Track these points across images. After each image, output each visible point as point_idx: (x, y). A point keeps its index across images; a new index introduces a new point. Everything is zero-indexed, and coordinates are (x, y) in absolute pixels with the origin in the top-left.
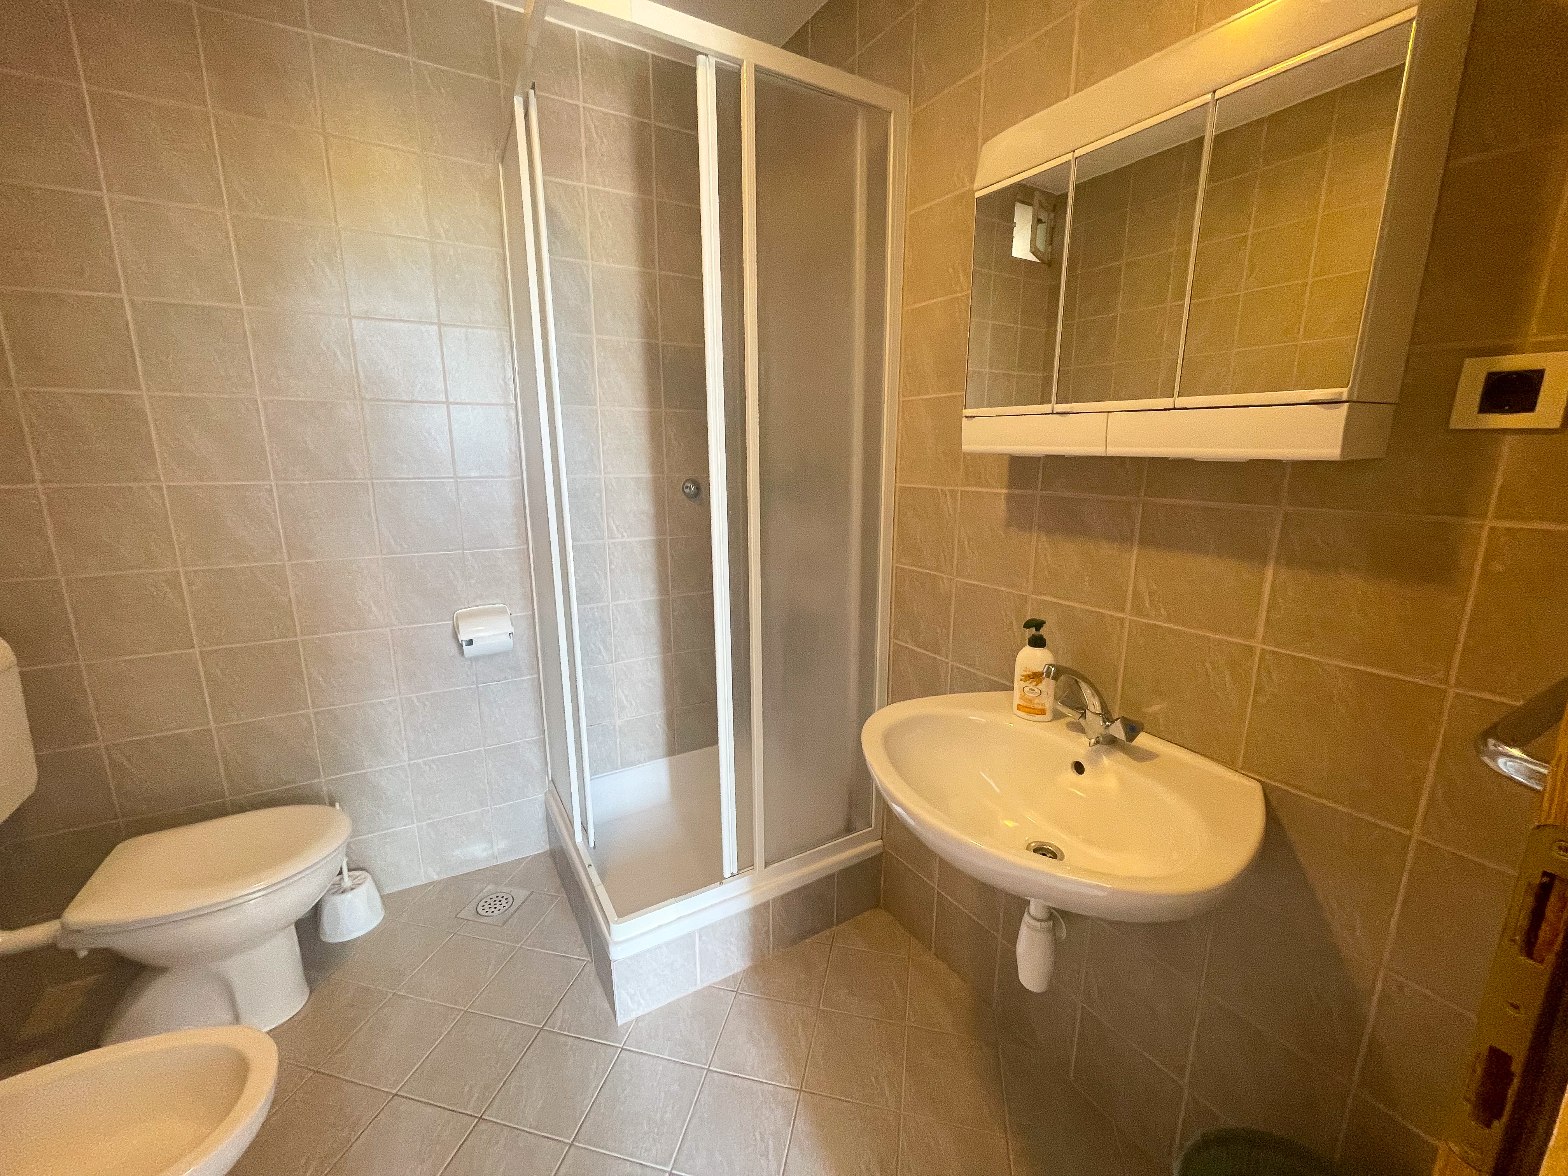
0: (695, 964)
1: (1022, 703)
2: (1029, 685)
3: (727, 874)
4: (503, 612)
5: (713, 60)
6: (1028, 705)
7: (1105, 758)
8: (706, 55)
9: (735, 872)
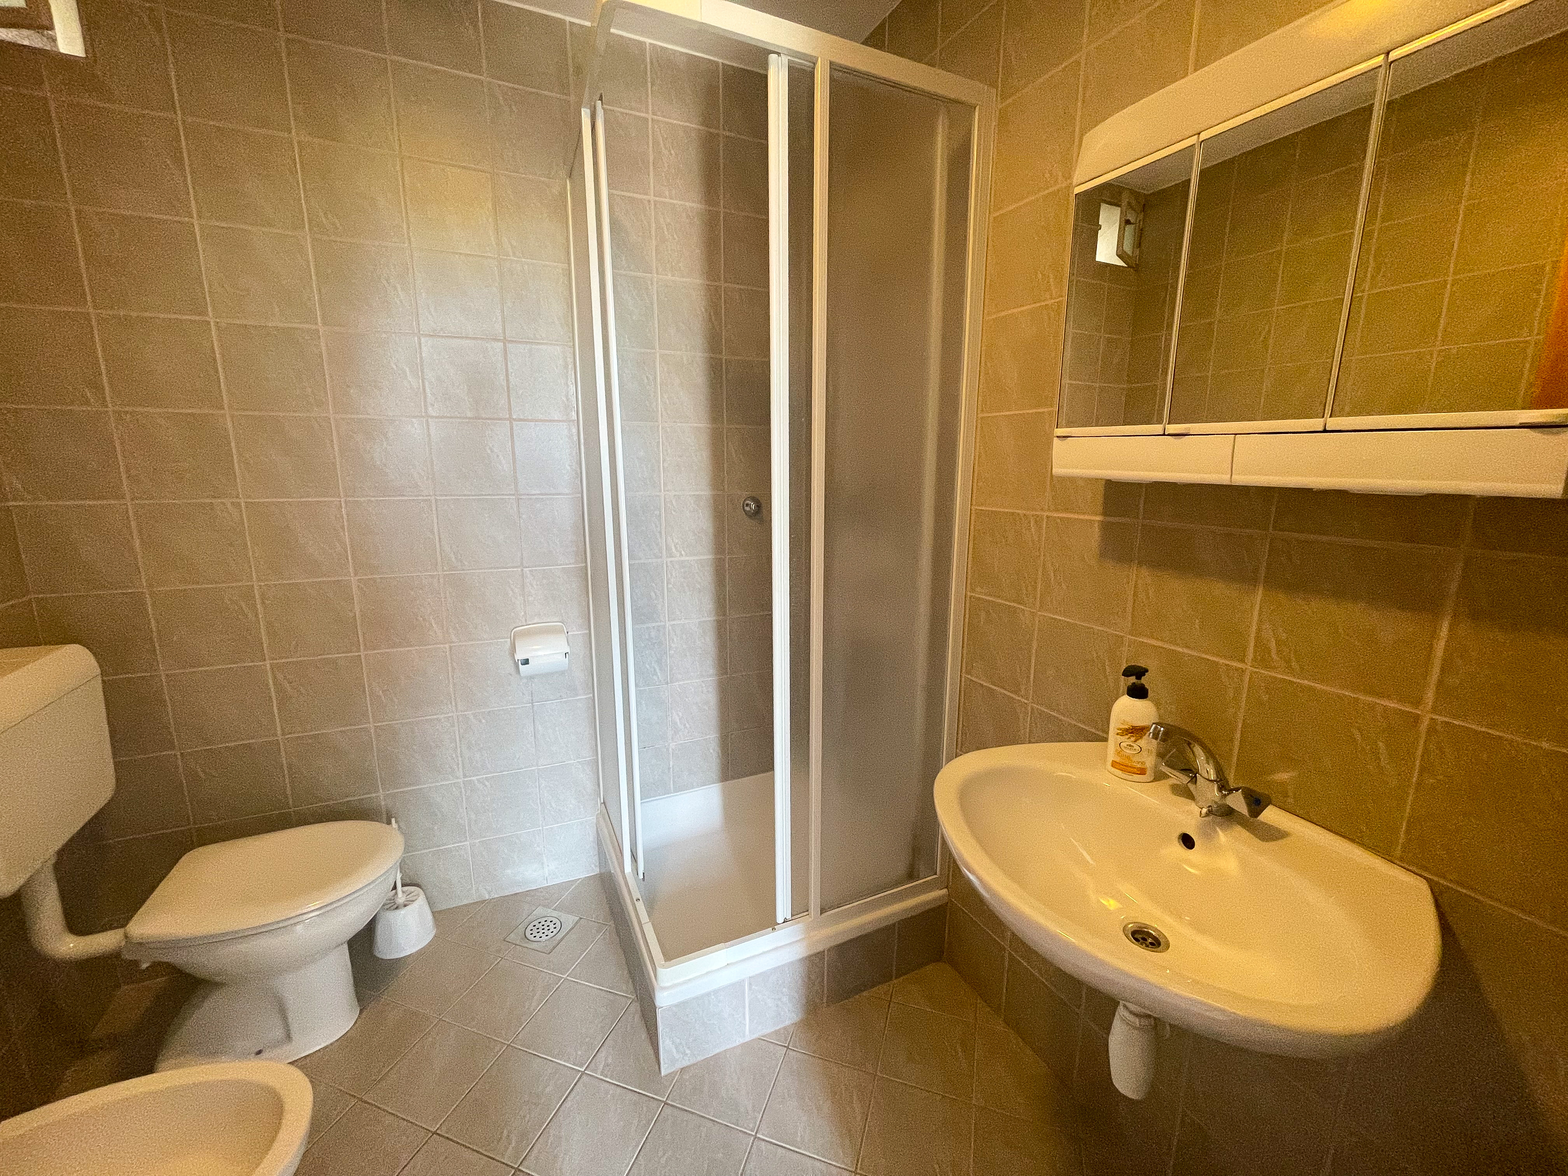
0: (744, 1014)
1: (1118, 760)
2: (1126, 741)
3: (780, 920)
4: (559, 631)
5: (785, 59)
6: (1127, 762)
7: (1220, 832)
8: (779, 54)
9: (789, 917)
